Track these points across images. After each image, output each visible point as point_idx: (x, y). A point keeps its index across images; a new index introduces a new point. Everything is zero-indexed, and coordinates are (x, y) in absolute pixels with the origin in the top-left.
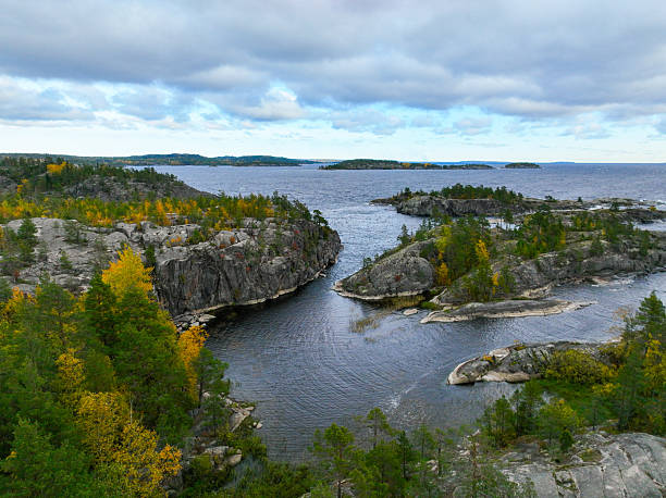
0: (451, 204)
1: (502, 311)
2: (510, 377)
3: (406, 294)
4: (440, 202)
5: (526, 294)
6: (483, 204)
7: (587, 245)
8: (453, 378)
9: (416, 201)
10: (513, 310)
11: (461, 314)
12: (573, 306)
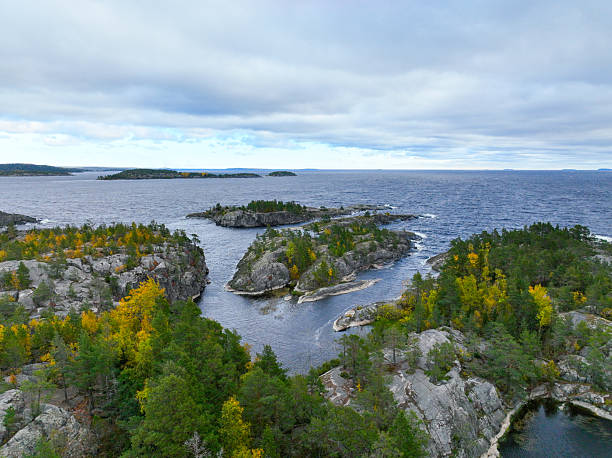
0: (259, 217)
1: (339, 291)
2: (362, 323)
3: (277, 288)
4: (251, 216)
5: (345, 279)
6: (283, 216)
7: (367, 245)
8: (335, 328)
9: (232, 216)
10: (344, 289)
11: (319, 295)
12: (371, 283)
